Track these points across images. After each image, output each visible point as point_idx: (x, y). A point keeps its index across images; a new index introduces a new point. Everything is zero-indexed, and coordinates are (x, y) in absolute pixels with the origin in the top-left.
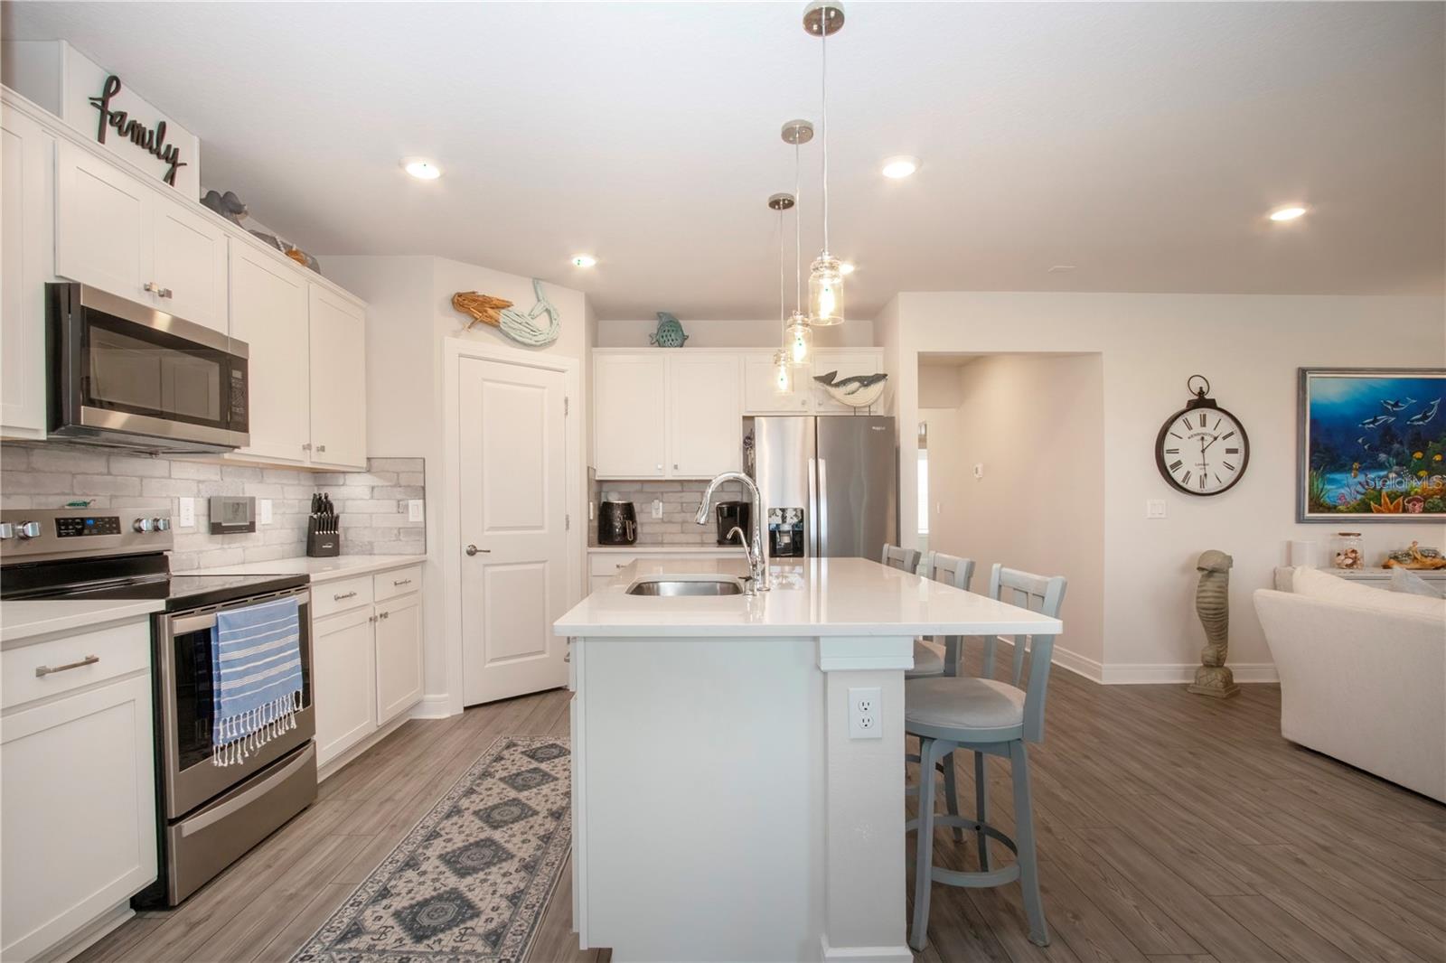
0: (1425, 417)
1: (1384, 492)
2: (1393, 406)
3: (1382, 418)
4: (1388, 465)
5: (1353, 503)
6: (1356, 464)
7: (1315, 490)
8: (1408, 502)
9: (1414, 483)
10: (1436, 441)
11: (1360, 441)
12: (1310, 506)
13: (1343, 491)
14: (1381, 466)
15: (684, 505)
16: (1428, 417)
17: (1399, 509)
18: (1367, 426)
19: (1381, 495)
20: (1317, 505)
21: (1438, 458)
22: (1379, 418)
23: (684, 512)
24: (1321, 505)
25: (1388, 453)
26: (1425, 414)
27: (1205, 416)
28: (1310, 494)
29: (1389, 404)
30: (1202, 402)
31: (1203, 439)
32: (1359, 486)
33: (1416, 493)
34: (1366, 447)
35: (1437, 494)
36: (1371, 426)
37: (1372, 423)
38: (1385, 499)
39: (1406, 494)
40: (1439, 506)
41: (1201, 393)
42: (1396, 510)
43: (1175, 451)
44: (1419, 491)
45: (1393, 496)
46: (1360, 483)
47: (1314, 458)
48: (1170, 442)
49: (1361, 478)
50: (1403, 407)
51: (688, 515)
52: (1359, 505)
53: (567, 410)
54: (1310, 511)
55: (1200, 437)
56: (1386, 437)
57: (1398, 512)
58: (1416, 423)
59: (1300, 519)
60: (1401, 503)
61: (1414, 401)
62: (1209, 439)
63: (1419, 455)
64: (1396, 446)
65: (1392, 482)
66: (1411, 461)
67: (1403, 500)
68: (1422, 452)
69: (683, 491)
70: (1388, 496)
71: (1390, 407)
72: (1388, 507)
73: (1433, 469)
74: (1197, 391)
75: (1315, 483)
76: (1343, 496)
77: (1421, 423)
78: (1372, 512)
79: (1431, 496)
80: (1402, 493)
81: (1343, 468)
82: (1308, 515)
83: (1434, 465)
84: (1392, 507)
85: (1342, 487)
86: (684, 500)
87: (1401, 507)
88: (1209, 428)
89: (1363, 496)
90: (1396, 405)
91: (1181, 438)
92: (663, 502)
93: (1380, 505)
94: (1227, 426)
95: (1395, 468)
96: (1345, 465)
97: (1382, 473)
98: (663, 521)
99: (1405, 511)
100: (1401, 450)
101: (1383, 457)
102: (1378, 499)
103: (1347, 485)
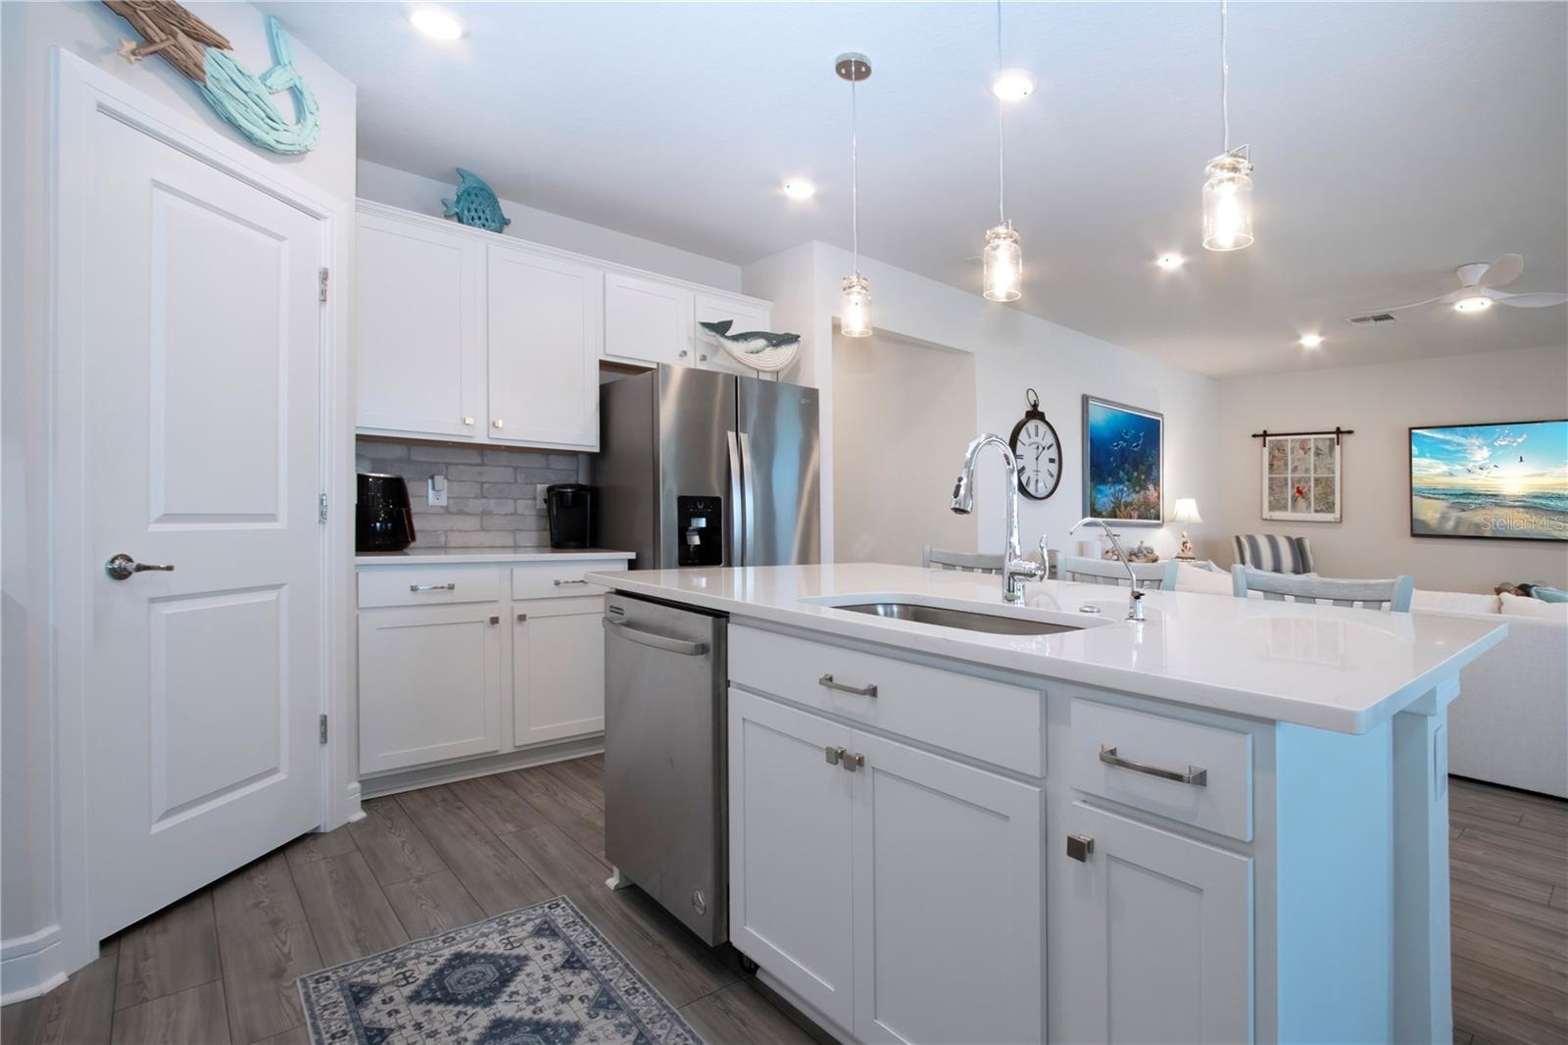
15: (486, 485)
23: (486, 497)
51: (492, 501)
53: (323, 292)
69: (482, 464)
86: (484, 480)
92: (449, 480)
98: (447, 511)
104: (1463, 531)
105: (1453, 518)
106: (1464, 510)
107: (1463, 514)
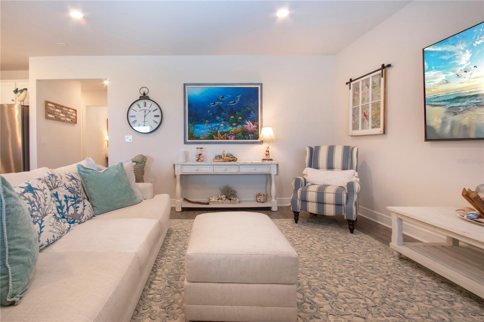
0: (234, 102)
1: (219, 131)
2: (221, 98)
3: (217, 103)
4: (220, 121)
5: (206, 136)
6: (207, 121)
7: (191, 131)
8: (229, 136)
9: (231, 128)
10: (239, 111)
11: (208, 112)
12: (188, 137)
13: (202, 131)
14: (217, 121)
16: (235, 102)
17: (225, 138)
18: (211, 106)
19: (217, 133)
20: (192, 137)
21: (240, 118)
22: (216, 103)
24: (193, 137)
25: (220, 116)
26: (235, 100)
27: (146, 102)
28: (188, 132)
29: (220, 97)
30: (144, 97)
31: (145, 111)
32: (209, 129)
33: (232, 132)
34: (211, 114)
35: (240, 132)
36: (213, 106)
37: (213, 104)
38: (219, 134)
39: (228, 132)
40: (241, 137)
41: (144, 94)
42: (224, 139)
43: (134, 116)
44: (233, 131)
45: (222, 133)
46: (209, 128)
47: (190, 118)
48: (132, 113)
49: (209, 126)
50: (226, 98)
52: (209, 137)
54: (189, 139)
55: (144, 111)
56: (220, 110)
57: (225, 139)
58: (231, 105)
59: (185, 143)
60: (226, 136)
61: (230, 96)
62: (147, 111)
63: (232, 117)
64: (223, 113)
65: (222, 127)
66: (229, 119)
67: (227, 135)
68: (234, 116)
70: (221, 133)
71: (220, 98)
72: (220, 137)
73: (239, 122)
74: (142, 93)
75: (191, 128)
76: (202, 133)
77: (233, 104)
78: (214, 139)
79: (238, 133)
80: (226, 132)
81: (202, 122)
82: (188, 141)
83: (239, 121)
84: (222, 138)
85: (202, 130)
87: (226, 137)
88: (147, 108)
89: (210, 133)
90: (223, 97)
91: (136, 111)
93: (217, 137)
94: (154, 107)
95: (223, 122)
96: (203, 121)
97: (218, 124)
99: (227, 139)
100: (225, 115)
101: (218, 118)
102: (216, 134)
103: (204, 129)
104: (456, 135)
105: (449, 123)
106: (456, 114)
107: (457, 118)
